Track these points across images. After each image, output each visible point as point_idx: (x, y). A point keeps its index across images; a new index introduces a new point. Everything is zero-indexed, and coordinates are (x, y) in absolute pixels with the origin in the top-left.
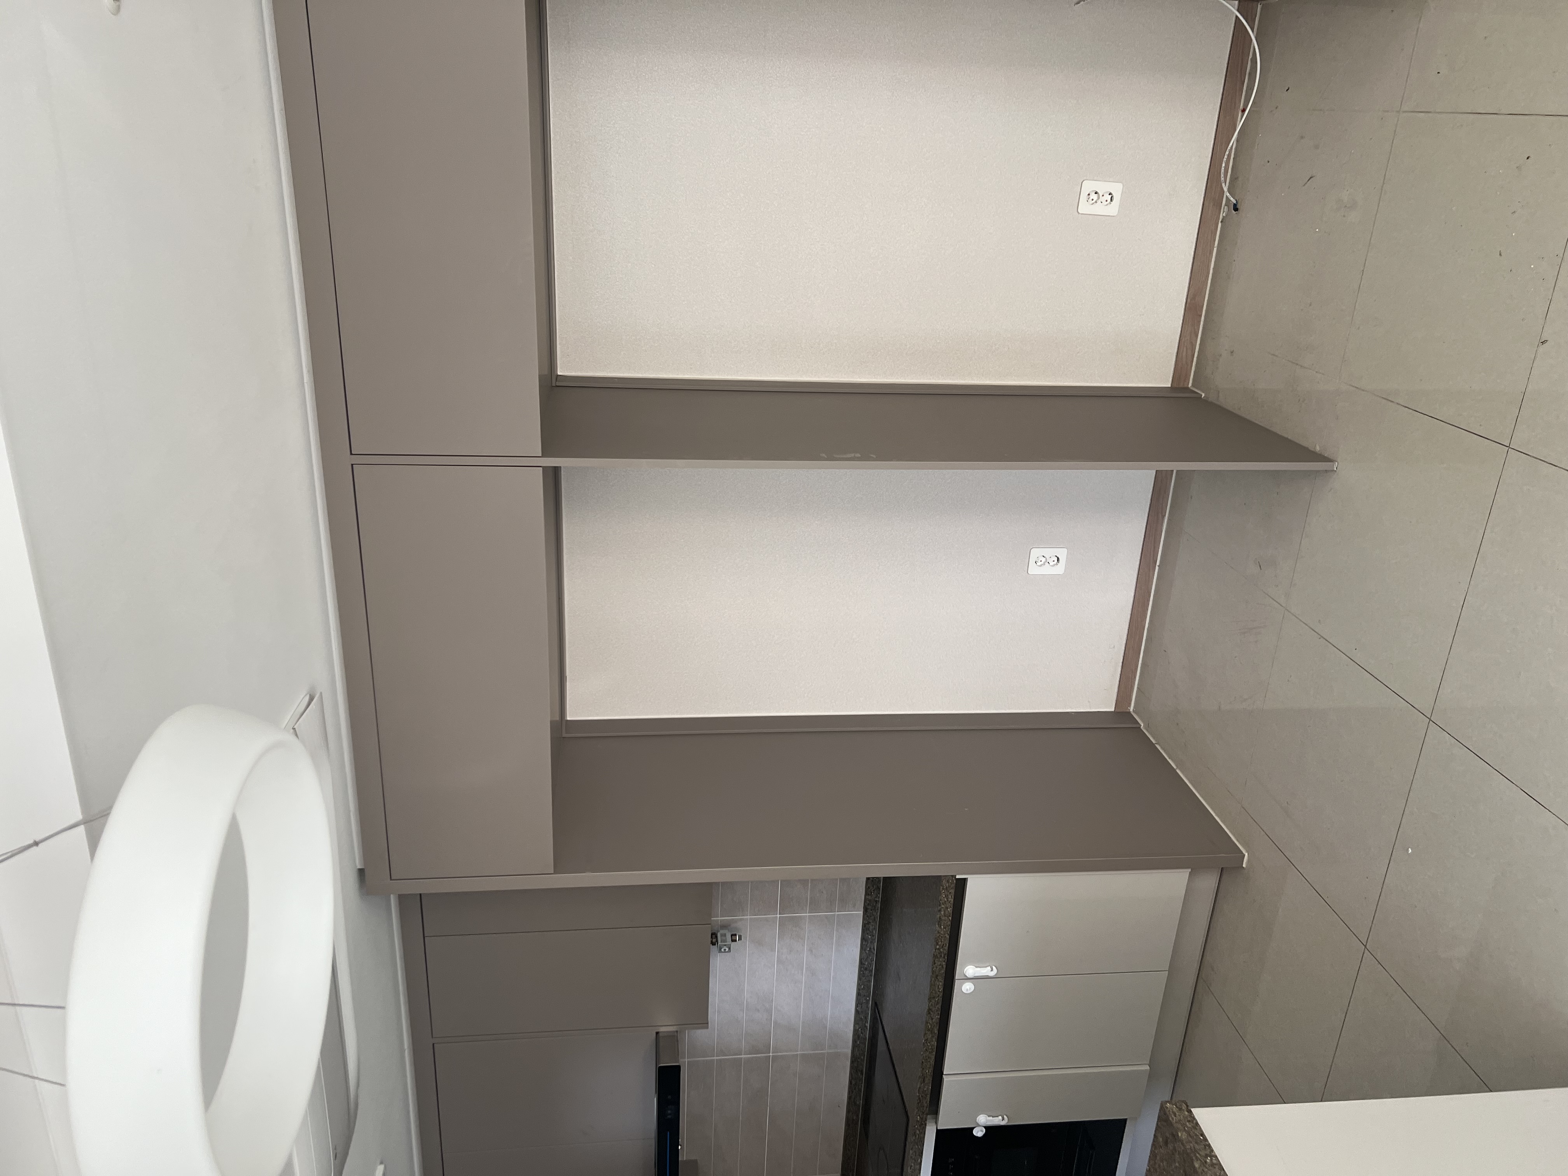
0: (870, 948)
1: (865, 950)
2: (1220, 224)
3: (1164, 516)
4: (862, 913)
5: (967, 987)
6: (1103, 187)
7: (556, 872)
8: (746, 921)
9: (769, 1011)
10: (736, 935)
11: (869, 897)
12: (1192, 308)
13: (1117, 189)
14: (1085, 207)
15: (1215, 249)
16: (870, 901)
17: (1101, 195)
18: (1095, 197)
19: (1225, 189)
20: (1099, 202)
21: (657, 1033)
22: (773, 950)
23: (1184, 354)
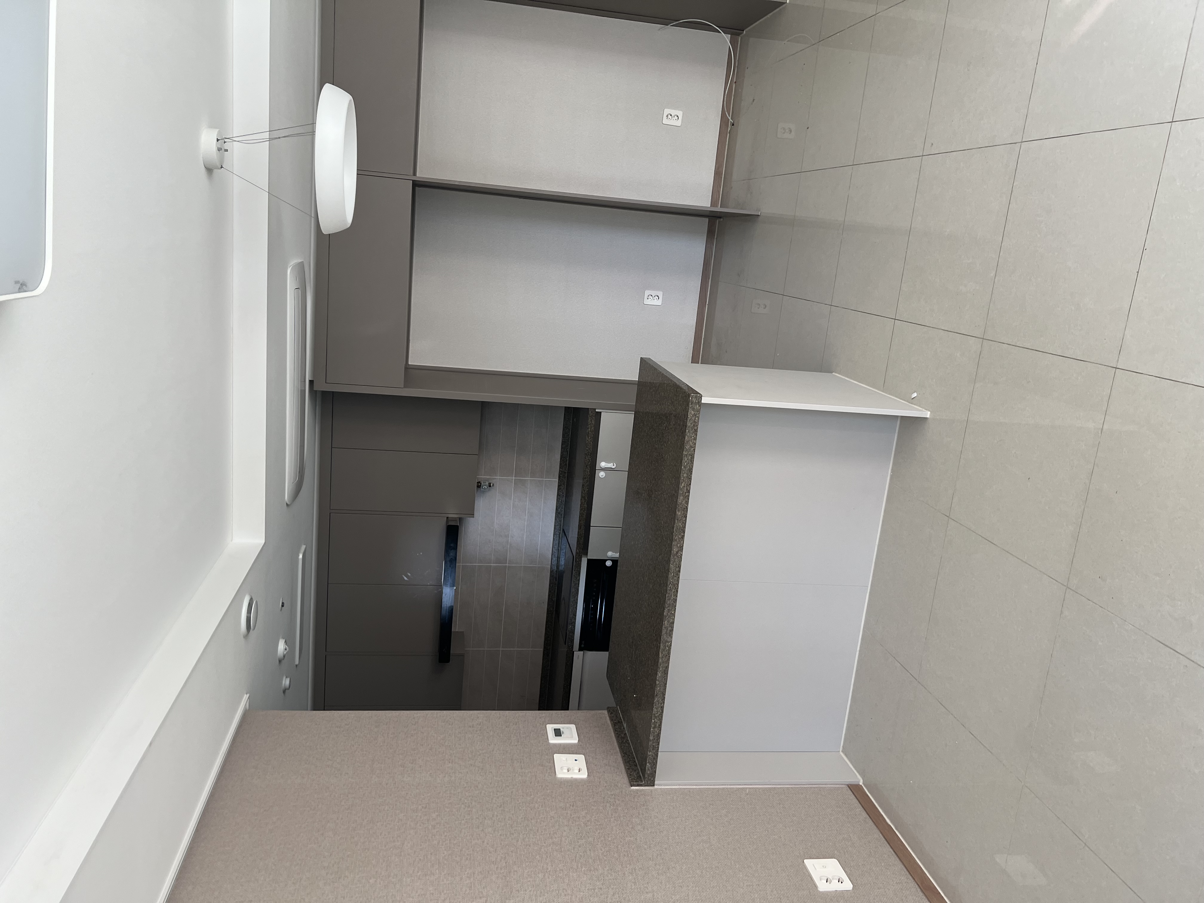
0: (562, 501)
1: (559, 502)
2: (728, 134)
3: (709, 279)
4: (557, 480)
5: (602, 474)
6: (674, 112)
7: (405, 387)
8: (497, 479)
9: (507, 536)
10: (491, 483)
11: (561, 469)
12: (717, 173)
13: (680, 114)
14: (665, 121)
15: (727, 146)
16: (562, 472)
17: (673, 117)
18: (669, 116)
19: (730, 118)
20: (672, 119)
21: (447, 518)
22: (510, 499)
23: (715, 198)
